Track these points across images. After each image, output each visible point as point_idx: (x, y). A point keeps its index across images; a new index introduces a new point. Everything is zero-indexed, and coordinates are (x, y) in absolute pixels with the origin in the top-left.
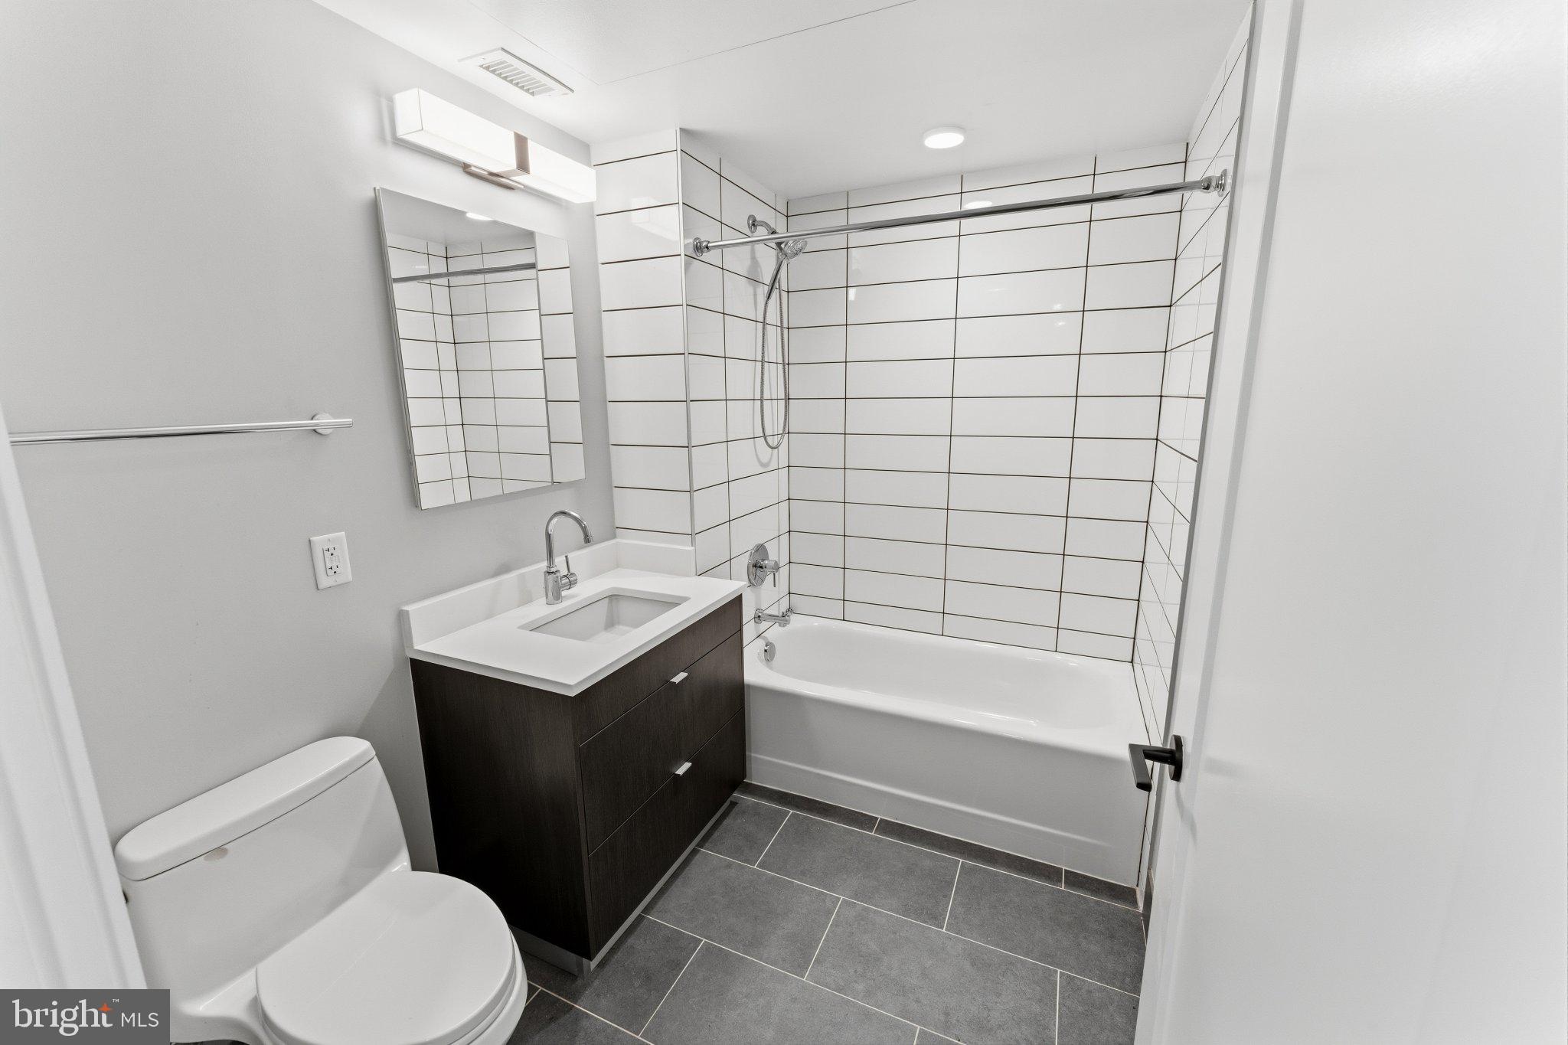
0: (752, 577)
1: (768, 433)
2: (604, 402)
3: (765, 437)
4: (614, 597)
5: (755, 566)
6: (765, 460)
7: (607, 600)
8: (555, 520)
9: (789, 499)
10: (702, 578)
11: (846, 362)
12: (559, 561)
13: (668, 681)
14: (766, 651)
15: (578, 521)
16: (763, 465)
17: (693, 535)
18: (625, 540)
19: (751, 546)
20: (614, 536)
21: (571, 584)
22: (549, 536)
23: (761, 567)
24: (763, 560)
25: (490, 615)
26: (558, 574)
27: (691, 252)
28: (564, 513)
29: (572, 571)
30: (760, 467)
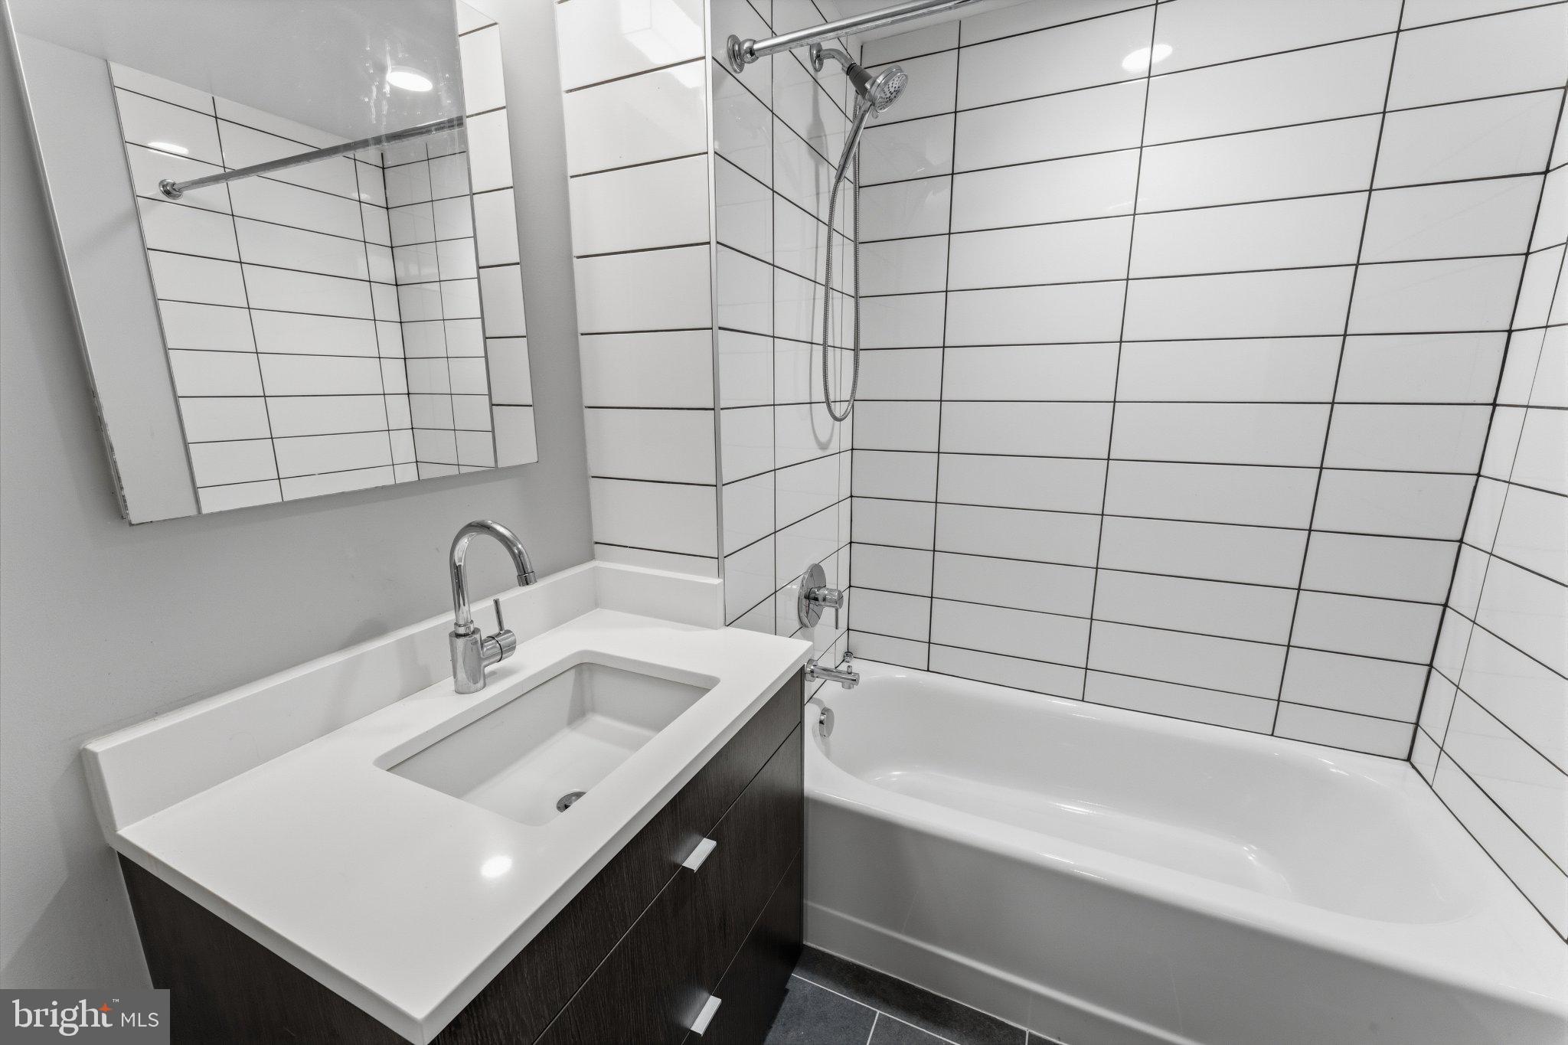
0: (803, 614)
1: (832, 398)
2: (574, 335)
3: (828, 402)
4: (585, 668)
5: (807, 597)
6: (823, 439)
7: (573, 672)
8: (464, 542)
9: (851, 496)
10: (730, 629)
11: (946, 291)
12: (480, 612)
13: (677, 866)
14: (821, 722)
15: (507, 541)
16: (823, 446)
17: (720, 558)
18: (609, 564)
19: (802, 569)
20: (592, 557)
21: (504, 651)
22: (457, 572)
23: (816, 599)
24: (819, 588)
25: (331, 725)
26: (477, 636)
27: (723, 57)
28: (483, 527)
29: (506, 627)
30: (819, 450)
